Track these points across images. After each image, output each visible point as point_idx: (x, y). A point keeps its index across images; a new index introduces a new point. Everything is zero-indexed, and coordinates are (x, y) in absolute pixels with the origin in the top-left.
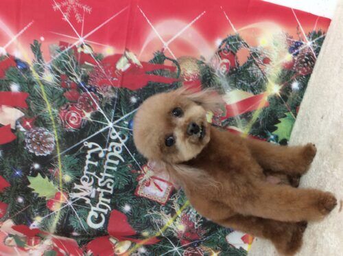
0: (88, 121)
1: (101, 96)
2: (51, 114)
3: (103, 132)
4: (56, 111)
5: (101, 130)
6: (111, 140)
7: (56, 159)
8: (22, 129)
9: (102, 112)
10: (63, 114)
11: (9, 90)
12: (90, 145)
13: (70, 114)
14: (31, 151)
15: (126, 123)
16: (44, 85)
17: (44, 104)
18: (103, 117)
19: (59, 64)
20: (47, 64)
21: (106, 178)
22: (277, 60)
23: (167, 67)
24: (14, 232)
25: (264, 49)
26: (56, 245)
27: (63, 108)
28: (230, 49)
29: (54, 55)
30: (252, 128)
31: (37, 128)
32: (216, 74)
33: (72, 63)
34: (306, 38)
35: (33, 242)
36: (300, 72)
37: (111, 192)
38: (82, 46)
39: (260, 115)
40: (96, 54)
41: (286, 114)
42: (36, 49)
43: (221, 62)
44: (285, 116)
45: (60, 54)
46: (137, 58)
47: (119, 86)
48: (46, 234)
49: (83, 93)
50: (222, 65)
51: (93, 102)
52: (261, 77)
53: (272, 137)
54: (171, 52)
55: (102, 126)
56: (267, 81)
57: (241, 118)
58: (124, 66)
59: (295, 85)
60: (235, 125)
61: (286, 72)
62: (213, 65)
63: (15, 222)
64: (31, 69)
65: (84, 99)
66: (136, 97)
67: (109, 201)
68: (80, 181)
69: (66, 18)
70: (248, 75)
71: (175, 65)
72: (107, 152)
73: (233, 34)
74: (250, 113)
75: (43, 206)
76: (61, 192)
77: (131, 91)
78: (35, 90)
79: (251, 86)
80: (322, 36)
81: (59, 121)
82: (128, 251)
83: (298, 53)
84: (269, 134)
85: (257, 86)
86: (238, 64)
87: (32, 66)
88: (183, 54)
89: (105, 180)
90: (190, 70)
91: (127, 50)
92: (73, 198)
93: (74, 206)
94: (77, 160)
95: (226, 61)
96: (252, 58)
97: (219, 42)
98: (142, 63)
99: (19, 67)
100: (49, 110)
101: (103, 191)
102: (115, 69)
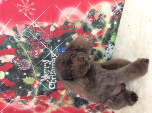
0: (42, 53)
1: (46, 42)
2: (27, 53)
3: (49, 55)
4: (29, 52)
5: (48, 55)
6: (53, 58)
7: (33, 70)
8: (16, 62)
9: (47, 48)
10: (32, 52)
11: (7, 48)
12: (45, 61)
13: (35, 51)
14: (21, 69)
15: (57, 50)
16: (21, 43)
17: (23, 50)
18: (48, 50)
19: (26, 34)
20: (21, 35)
21: (53, 71)
22: (109, 15)
23: (70, 26)
24: (21, 100)
25: (104, 12)
26: (38, 99)
27: (31, 50)
28: (92, 15)
29: (23, 30)
30: (103, 41)
31: (22, 60)
32: (88, 25)
33: (31, 32)
34: (117, 5)
35: (29, 101)
36: (117, 18)
37: (56, 75)
38: (34, 25)
39: (105, 36)
40: (41, 27)
41: (113, 33)
42: (15, 30)
43: (89, 20)
44: (113, 34)
45: (26, 30)
46: (58, 25)
47: (52, 37)
48: (34, 96)
49: (38, 43)
50: (90, 21)
51: (43, 45)
52: (104, 22)
53: (109, 42)
54: (70, 20)
55: (48, 53)
56: (106, 23)
57: (99, 38)
58: (53, 29)
59: (115, 23)
60: (97, 41)
61: (112, 19)
62: (87, 22)
63: (20, 96)
64: (15, 38)
65: (39, 45)
66: (60, 40)
67: (55, 78)
68: (43, 75)
69: (25, 15)
70: (99, 22)
71: (72, 25)
72: (52, 62)
73: (92, 9)
74: (101, 36)
75: (30, 87)
76: (37, 80)
77: (57, 38)
78: (18, 46)
79: (101, 27)
80: (123, 4)
81: (31, 55)
82: (65, 93)
83: (115, 11)
84: (108, 41)
85: (102, 26)
86: (95, 20)
87: (15, 37)
88: (75, 20)
89: (53, 72)
90: (78, 25)
91: (53, 22)
92: (42, 81)
93: (42, 84)
94: (41, 68)
95: (91, 19)
96: (100, 16)
97: (87, 13)
98: (60, 26)
99: (9, 38)
100: (26, 52)
101: (53, 76)
102: (50, 31)
